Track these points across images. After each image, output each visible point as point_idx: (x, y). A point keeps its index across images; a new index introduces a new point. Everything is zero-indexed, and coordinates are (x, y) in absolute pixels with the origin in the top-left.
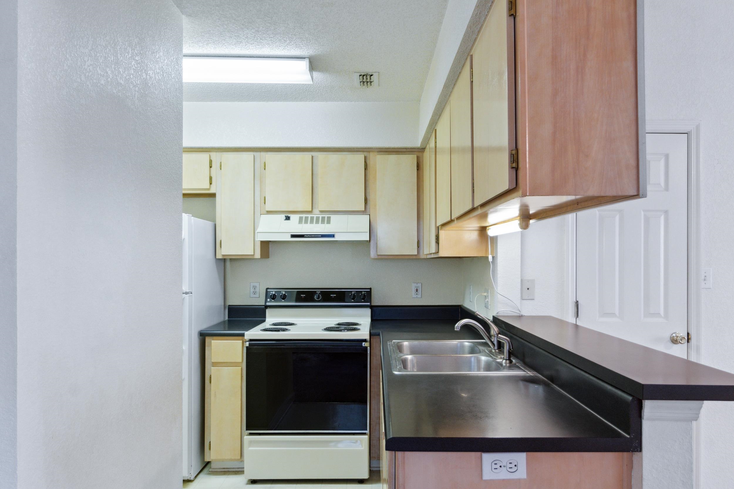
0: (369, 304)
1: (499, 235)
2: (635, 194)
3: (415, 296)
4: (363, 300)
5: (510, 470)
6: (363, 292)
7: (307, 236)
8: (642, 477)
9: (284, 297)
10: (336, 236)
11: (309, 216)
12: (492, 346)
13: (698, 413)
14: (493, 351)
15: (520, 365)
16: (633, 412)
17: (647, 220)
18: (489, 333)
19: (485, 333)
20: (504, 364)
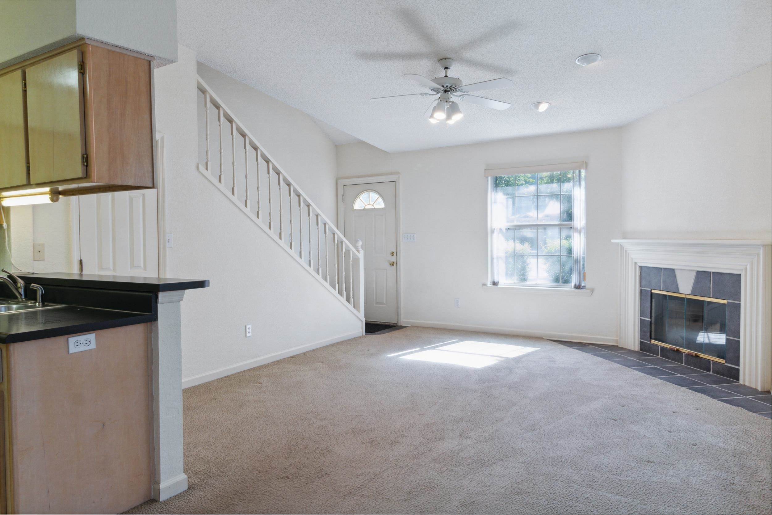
1: (12, 206)
2: (152, 186)
5: (86, 345)
8: (158, 333)
12: (19, 297)
13: (183, 297)
14: (20, 300)
15: (52, 304)
16: (153, 301)
17: (131, 199)
18: (16, 285)
19: (14, 286)
20: (37, 306)
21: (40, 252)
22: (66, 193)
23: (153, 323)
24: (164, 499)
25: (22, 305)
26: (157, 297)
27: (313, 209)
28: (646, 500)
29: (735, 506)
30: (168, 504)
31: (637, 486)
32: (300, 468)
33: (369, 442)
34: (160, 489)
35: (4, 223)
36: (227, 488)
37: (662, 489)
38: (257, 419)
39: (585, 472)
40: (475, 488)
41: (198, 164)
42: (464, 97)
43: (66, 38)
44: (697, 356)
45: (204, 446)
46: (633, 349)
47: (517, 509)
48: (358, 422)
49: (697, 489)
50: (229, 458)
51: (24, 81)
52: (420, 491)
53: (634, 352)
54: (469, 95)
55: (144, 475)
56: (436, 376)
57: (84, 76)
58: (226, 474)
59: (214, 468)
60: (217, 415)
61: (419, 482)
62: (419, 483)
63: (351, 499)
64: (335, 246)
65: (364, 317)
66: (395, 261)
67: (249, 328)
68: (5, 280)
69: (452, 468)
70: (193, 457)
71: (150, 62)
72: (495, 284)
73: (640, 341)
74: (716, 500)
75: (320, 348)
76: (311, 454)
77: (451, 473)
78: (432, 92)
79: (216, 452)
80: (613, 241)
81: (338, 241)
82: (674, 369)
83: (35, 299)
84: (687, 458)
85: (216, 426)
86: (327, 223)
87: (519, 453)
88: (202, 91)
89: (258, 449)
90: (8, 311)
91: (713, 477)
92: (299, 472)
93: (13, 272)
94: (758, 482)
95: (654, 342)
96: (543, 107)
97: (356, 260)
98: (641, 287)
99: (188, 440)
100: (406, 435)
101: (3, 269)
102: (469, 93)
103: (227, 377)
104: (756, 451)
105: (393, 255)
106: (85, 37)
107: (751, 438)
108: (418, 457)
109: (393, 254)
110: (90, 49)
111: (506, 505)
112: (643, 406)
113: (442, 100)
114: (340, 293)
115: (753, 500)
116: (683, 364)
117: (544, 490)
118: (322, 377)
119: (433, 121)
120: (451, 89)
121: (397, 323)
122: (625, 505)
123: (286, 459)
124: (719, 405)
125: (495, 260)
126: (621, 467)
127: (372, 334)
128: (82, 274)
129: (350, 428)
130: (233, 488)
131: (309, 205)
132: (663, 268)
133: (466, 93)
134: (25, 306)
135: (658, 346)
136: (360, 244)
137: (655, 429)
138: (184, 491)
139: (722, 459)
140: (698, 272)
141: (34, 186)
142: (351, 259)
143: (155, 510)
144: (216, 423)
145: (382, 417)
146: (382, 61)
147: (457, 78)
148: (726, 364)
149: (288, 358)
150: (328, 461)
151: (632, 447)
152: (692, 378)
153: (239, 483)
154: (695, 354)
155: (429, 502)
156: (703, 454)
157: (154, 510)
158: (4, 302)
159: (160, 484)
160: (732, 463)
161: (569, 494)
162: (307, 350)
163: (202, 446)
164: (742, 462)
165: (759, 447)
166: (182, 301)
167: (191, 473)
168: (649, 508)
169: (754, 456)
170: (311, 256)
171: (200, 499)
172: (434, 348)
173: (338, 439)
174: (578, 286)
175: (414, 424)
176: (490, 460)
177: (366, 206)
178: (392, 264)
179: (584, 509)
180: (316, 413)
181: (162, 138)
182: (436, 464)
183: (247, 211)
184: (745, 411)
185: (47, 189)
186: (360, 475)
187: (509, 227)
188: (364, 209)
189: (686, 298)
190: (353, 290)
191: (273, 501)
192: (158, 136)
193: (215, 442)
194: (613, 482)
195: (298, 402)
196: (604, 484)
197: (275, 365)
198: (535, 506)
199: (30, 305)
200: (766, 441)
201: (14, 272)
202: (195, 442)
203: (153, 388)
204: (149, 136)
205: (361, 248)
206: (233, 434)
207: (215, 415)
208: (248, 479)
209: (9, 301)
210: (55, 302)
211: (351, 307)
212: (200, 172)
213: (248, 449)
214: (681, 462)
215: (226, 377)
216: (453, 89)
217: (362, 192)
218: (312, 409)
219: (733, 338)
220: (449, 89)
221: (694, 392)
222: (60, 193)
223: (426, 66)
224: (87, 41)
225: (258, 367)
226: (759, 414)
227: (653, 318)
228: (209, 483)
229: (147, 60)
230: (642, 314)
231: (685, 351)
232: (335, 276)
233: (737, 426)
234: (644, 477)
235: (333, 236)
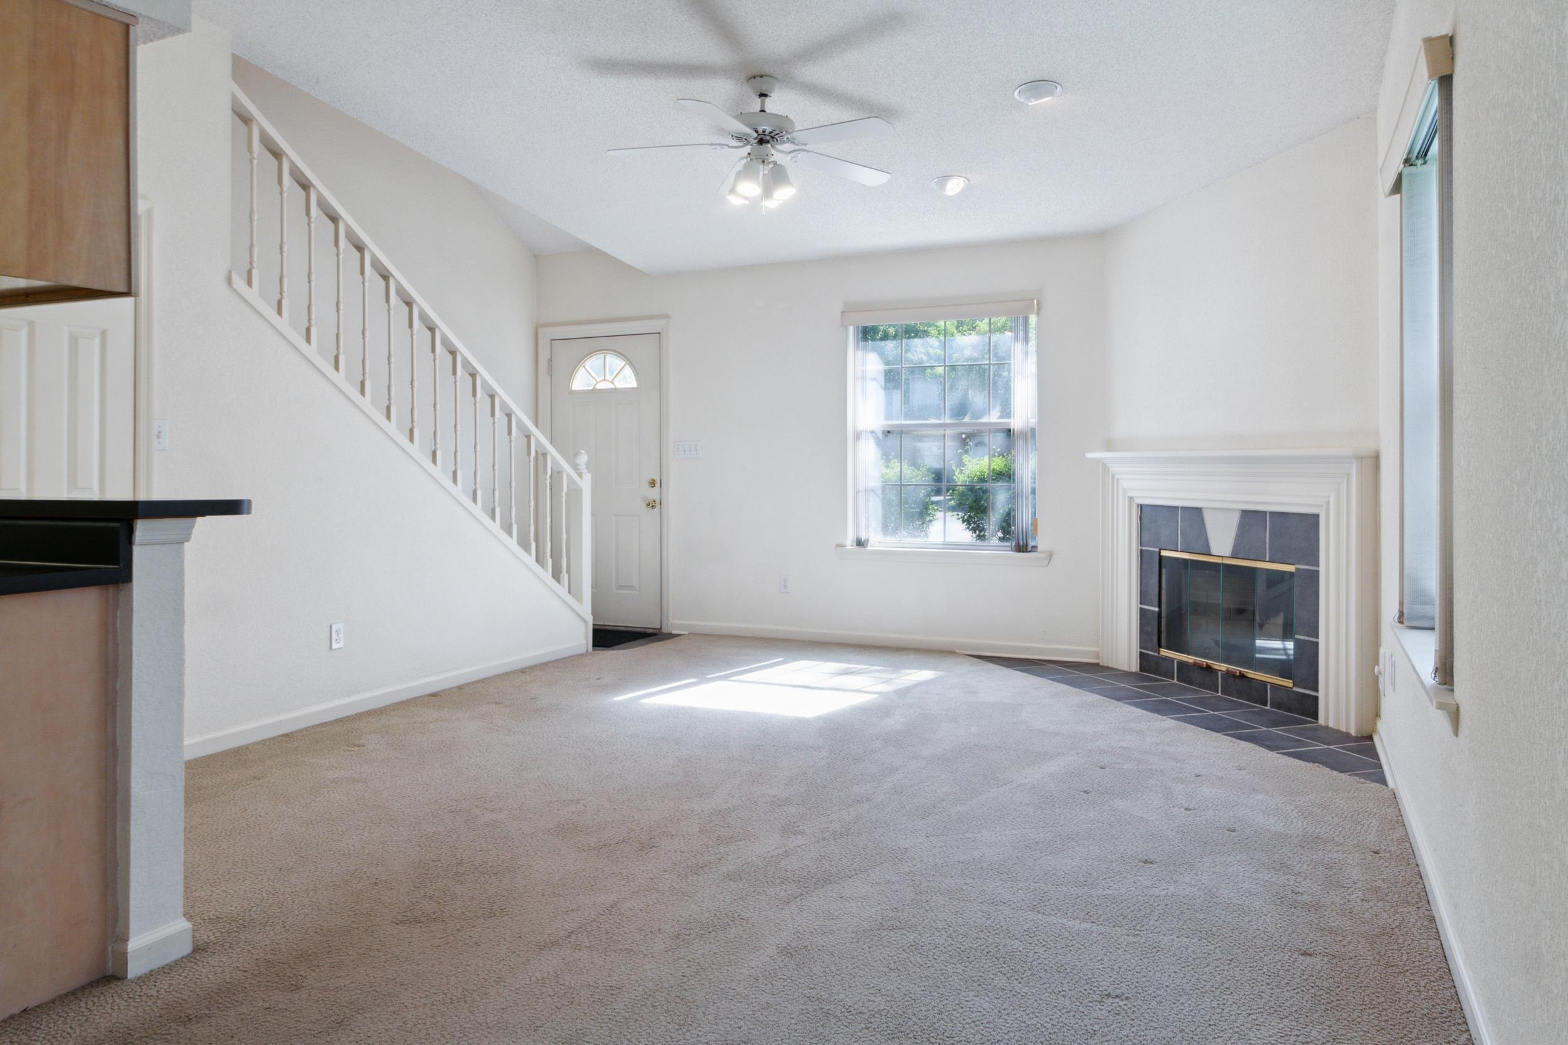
2: (124, 292)
8: (131, 609)
13: (190, 534)
16: (123, 539)
17: (74, 341)
23: (121, 586)
24: (137, 974)
26: (131, 531)
27: (484, 381)
28: (1138, 927)
29: (1299, 930)
30: (147, 983)
31: (1123, 905)
32: (445, 902)
33: (594, 849)
34: (129, 951)
36: (281, 946)
37: (1169, 907)
38: (351, 813)
39: (1027, 884)
40: (810, 922)
41: (230, 272)
42: (799, 156)
44: (1242, 676)
46: (1125, 668)
47: (891, 954)
48: (573, 813)
49: (1231, 905)
50: (289, 890)
52: (697, 933)
53: (1128, 675)
54: (808, 151)
55: (92, 922)
58: (279, 919)
59: (254, 909)
60: (262, 809)
61: (695, 916)
62: (695, 919)
63: (552, 954)
64: (529, 462)
65: (590, 613)
66: (657, 498)
67: (338, 631)
69: (765, 889)
71: (127, 26)
72: (860, 543)
73: (1140, 652)
74: (1265, 922)
75: (495, 676)
77: (761, 898)
78: (734, 143)
80: (1089, 455)
81: (537, 452)
82: (1202, 702)
84: (1218, 853)
85: (260, 829)
86: (513, 411)
87: (900, 858)
88: (243, 117)
89: (353, 870)
91: (1262, 883)
92: (443, 909)
94: (1342, 889)
95: (1165, 652)
96: (954, 186)
97: (575, 493)
98: (1141, 545)
99: (194, 857)
100: (673, 833)
102: (807, 147)
103: (286, 735)
104: (1341, 836)
105: (653, 486)
107: (1333, 815)
108: (697, 872)
109: (652, 484)
111: (871, 950)
112: (1140, 767)
113: (754, 157)
115: (1332, 919)
116: (1218, 692)
117: (945, 920)
118: (498, 731)
119: (735, 201)
120: (772, 137)
121: (661, 628)
122: (1098, 938)
123: (414, 886)
124: (1280, 761)
125: (861, 498)
126: (1095, 874)
127: (607, 648)
129: (556, 823)
130: (295, 946)
131: (475, 372)
132: (1182, 508)
133: (801, 148)
135: (1172, 660)
136: (583, 459)
137: (1161, 805)
138: (184, 956)
139: (1280, 852)
140: (1245, 513)
142: (565, 489)
143: (115, 995)
144: (259, 825)
145: (623, 801)
147: (786, 115)
148: (1295, 689)
149: (424, 696)
150: (506, 888)
151: (1116, 839)
152: (1234, 717)
153: (308, 936)
154: (1240, 672)
155: (716, 951)
156: (1246, 845)
157: (113, 997)
159: (128, 940)
160: (1297, 859)
161: (993, 925)
162: (466, 681)
164: (1316, 856)
165: (1347, 830)
166: (187, 541)
167: (199, 921)
168: (1143, 940)
169: (1337, 846)
170: (478, 481)
171: (219, 970)
173: (528, 844)
174: (1023, 546)
175: (689, 812)
176: (843, 872)
177: (597, 383)
178: (651, 505)
179: (1021, 949)
180: (482, 797)
181: (150, 212)
182: (732, 883)
183: (339, 378)
184: (1326, 770)
186: (573, 910)
187: (888, 429)
188: (594, 391)
189: (1223, 564)
190: (567, 556)
191: (384, 966)
192: (141, 206)
193: (255, 861)
194: (1078, 900)
195: (444, 779)
196: (1060, 904)
197: (394, 710)
198: (925, 948)
200: (1359, 820)
203: (118, 730)
204: (123, 183)
205: (586, 467)
206: (298, 844)
207: (256, 809)
208: (330, 928)
211: (562, 590)
212: (235, 290)
213: (330, 871)
214: (1205, 860)
215: (283, 735)
216: (776, 137)
217: (590, 354)
218: (475, 791)
219: (1306, 638)
220: (768, 138)
221: (1235, 740)
223: (722, 90)
225: (356, 714)
226: (1349, 775)
227: (1164, 606)
228: (240, 939)
229: (122, 23)
230: (1143, 598)
231: (1223, 667)
232: (530, 525)
233: (1310, 796)
234: (1136, 888)
235: (525, 440)
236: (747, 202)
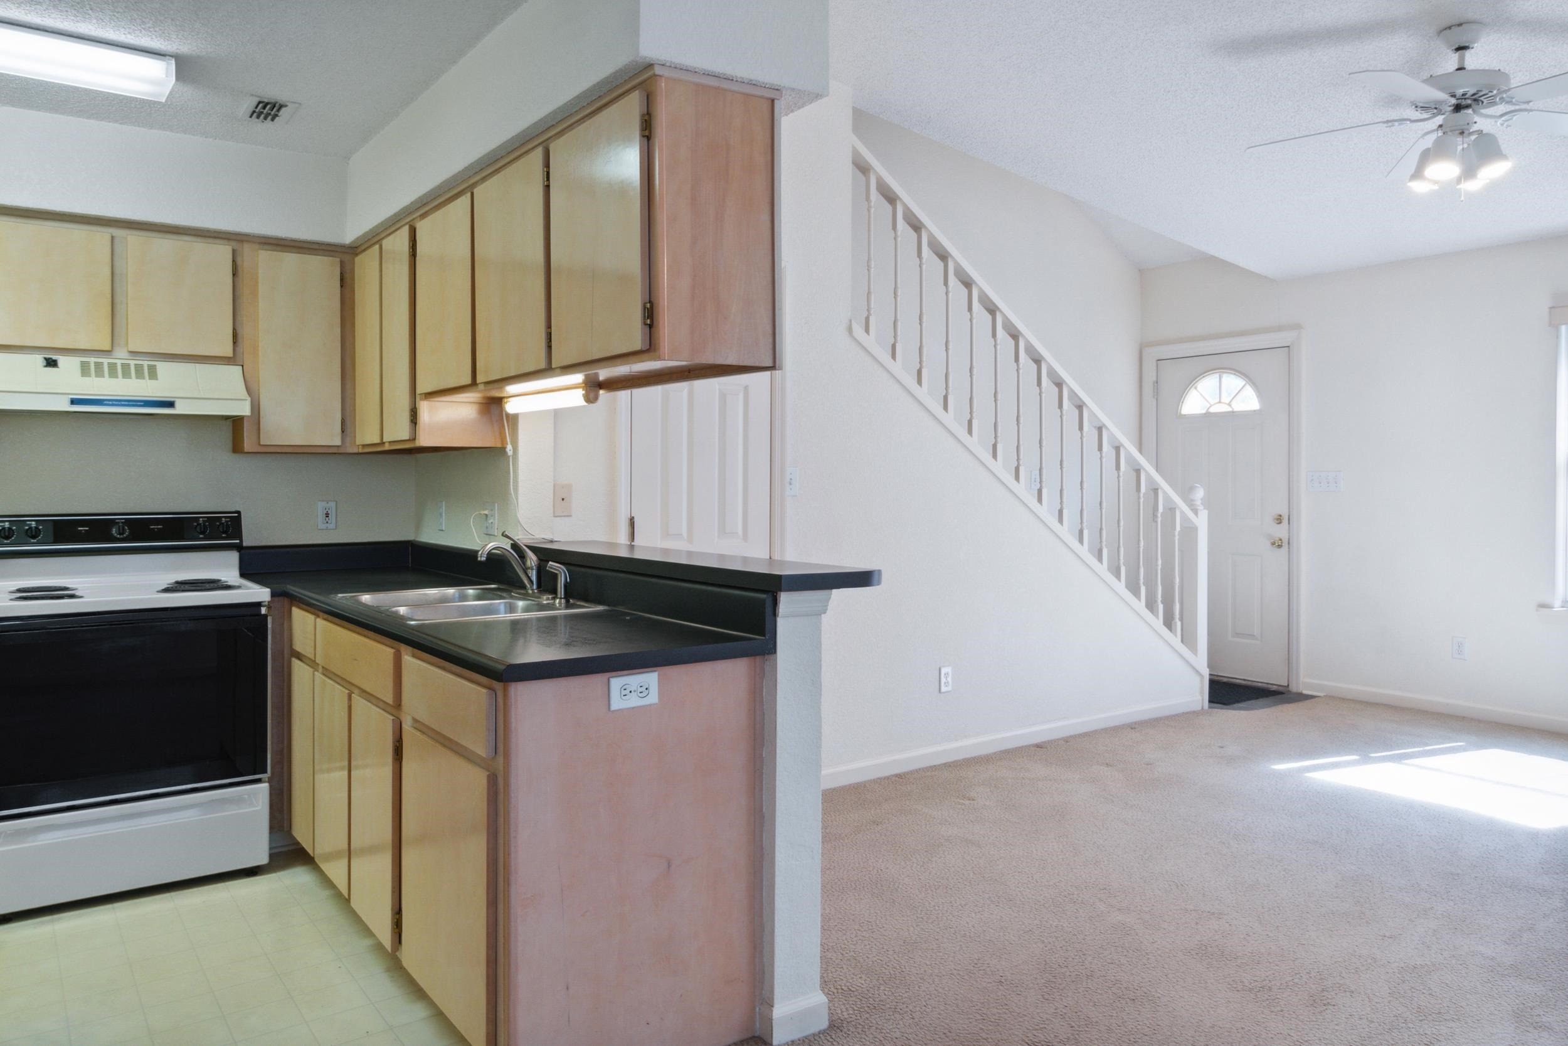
0: (238, 541)
1: (521, 413)
2: (771, 365)
3: (324, 526)
4: (223, 534)
5: (641, 695)
6: (223, 519)
7: (111, 403)
8: (776, 681)
9: (36, 532)
10: (177, 404)
11: (105, 361)
12: (528, 586)
13: (827, 606)
14: (530, 592)
15: (582, 604)
16: (768, 610)
17: (723, 397)
18: (524, 563)
19: (520, 564)
20: (557, 605)
21: (565, 501)
22: (612, 385)
23: (766, 657)
24: (780, 1041)
25: (533, 603)
26: (775, 603)
27: (1092, 414)
33: (1250, 990)
34: (774, 1018)
35: (507, 444)
38: (968, 884)
41: (851, 321)
42: (1515, 118)
43: (620, 70)
45: (859, 930)
48: (1216, 931)
50: (914, 971)
51: (546, 167)
54: (1530, 110)
55: (742, 981)
56: (1417, 835)
57: (650, 142)
58: (907, 1007)
59: (882, 988)
60: (882, 862)
64: (1139, 498)
65: (1206, 666)
66: (1285, 537)
67: (947, 674)
68: (507, 553)
70: (835, 952)
71: (773, 101)
75: (1102, 730)
76: (1101, 994)
78: (1418, 115)
79: (883, 948)
81: (1146, 486)
83: (554, 591)
85: (882, 886)
86: (1122, 445)
88: (862, 168)
89: (976, 959)
90: (511, 613)
92: (1077, 1036)
93: (520, 537)
97: (1190, 531)
100: (1352, 988)
101: (505, 532)
102: (1530, 104)
103: (899, 776)
105: (1280, 523)
106: (653, 61)
109: (1279, 520)
110: (663, 84)
113: (1448, 130)
114: (1151, 606)
118: (1113, 802)
119: (1419, 187)
120: (1476, 100)
121: (1288, 685)
123: (1042, 995)
127: (1225, 707)
128: (633, 545)
129: (1196, 942)
131: (1081, 404)
133: (1519, 108)
134: (538, 605)
136: (1199, 494)
138: (820, 1031)
141: (558, 371)
142: (1178, 528)
144: (881, 880)
145: (1278, 926)
146: (1280, 53)
147: (1497, 69)
149: (1030, 746)
150: (1147, 1022)
153: (937, 1036)
158: (504, 594)
159: (772, 1006)
162: (1072, 733)
163: (855, 930)
166: (825, 613)
167: (833, 990)
170: (1085, 520)
172: (1400, 758)
173: (1166, 966)
175: (1369, 961)
177: (1211, 406)
178: (1278, 544)
180: (1105, 889)
183: (948, 419)
185: (578, 378)
188: (1207, 415)
195: (1060, 857)
197: (1001, 760)
199: (545, 602)
201: (522, 538)
202: (838, 918)
203: (763, 797)
204: (770, 257)
205: (1202, 504)
206: (919, 912)
207: (877, 861)
208: (958, 1031)
209: (512, 592)
210: (587, 599)
211: (1175, 640)
212: (855, 339)
213: (952, 954)
215: (896, 775)
216: (1482, 98)
217: (1202, 374)
218: (1097, 879)
220: (1469, 102)
222: (601, 385)
224: (658, 70)
225: (963, 760)
228: (871, 1023)
229: (768, 99)
232: (1139, 569)
235: (1134, 474)
236: (1436, 187)
